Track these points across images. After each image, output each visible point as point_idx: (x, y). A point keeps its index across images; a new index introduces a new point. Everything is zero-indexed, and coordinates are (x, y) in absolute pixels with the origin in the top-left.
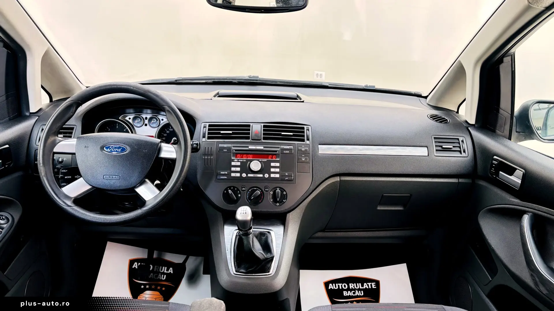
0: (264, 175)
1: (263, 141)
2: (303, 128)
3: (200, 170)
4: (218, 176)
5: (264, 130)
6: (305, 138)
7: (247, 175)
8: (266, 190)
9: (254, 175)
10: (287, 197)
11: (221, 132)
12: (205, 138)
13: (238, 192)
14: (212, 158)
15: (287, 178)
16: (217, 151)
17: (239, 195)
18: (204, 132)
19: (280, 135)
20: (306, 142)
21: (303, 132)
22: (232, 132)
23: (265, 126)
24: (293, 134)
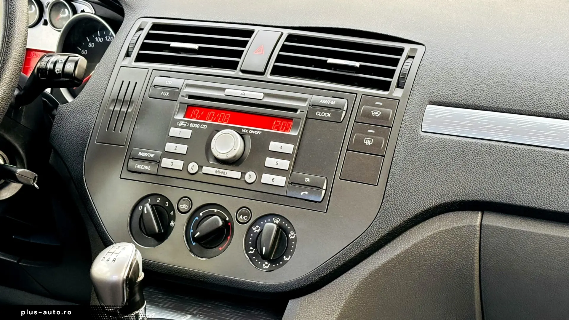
0: (245, 173)
1: (268, 77)
2: (400, 51)
3: (94, 142)
4: (130, 160)
5: (284, 48)
6: (394, 81)
7: (200, 167)
8: (241, 218)
9: (218, 170)
10: (295, 248)
11: (173, 44)
12: (130, 56)
13: (169, 215)
14: (129, 110)
15: (306, 193)
16: (147, 94)
17: (172, 224)
18: (134, 42)
19: (324, 64)
20: (391, 93)
21: (395, 62)
22: (200, 48)
23: (290, 38)
24: (361, 65)
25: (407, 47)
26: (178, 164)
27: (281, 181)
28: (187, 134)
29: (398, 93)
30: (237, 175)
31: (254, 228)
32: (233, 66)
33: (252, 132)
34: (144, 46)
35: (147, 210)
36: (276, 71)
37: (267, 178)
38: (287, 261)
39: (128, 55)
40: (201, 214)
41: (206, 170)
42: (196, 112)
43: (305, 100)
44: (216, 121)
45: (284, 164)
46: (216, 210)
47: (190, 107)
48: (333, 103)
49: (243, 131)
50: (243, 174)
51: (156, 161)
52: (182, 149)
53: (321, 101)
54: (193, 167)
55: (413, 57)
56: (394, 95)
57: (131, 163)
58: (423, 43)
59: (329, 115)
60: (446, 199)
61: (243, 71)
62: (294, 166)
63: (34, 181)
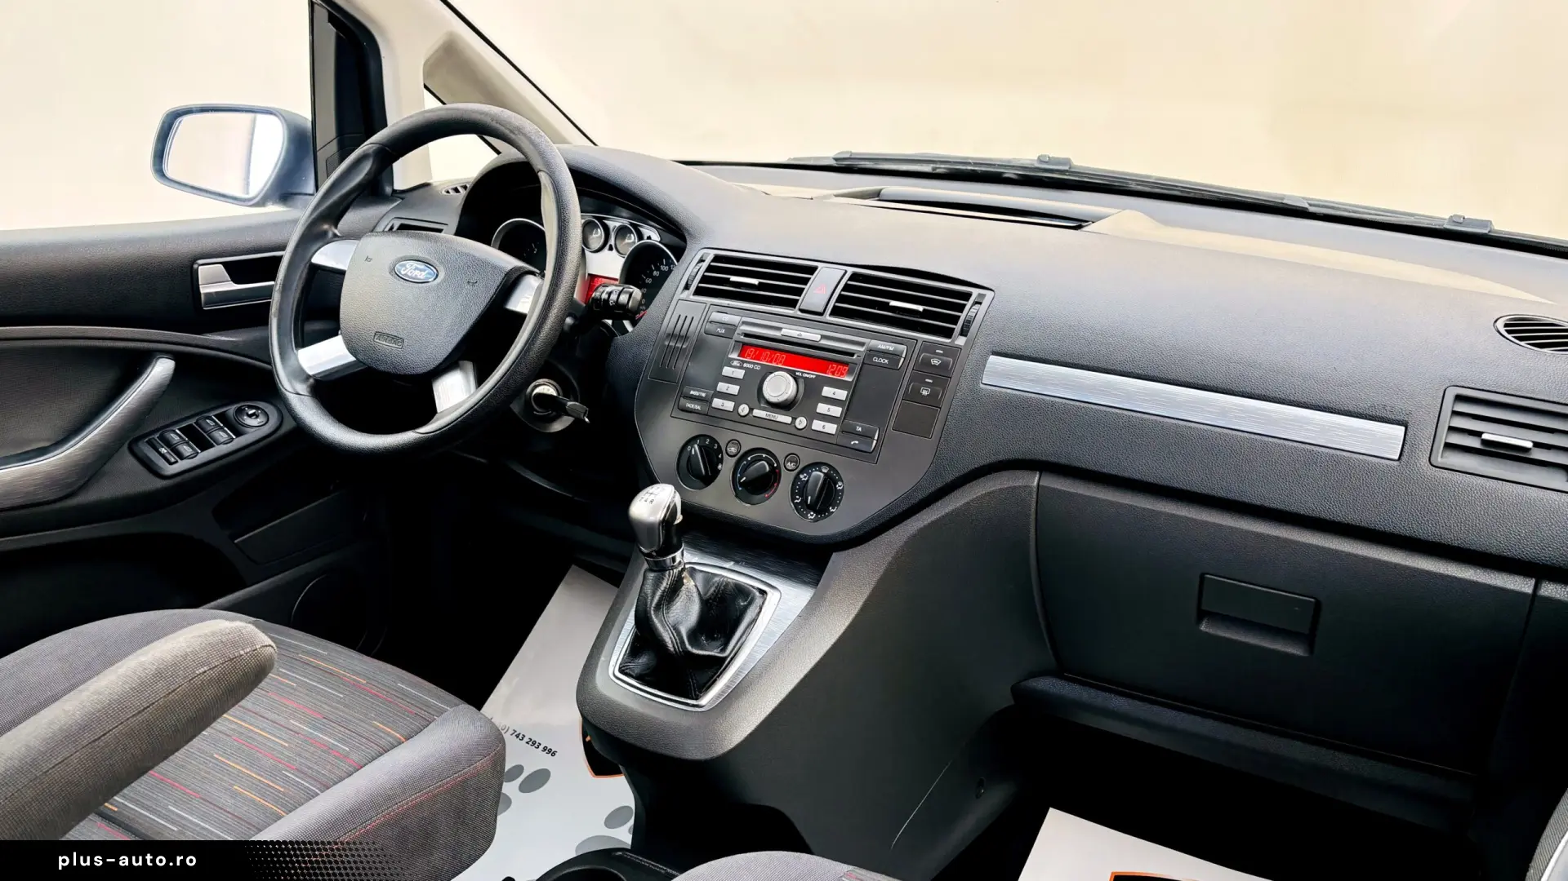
0: (796, 419)
1: (827, 318)
2: (967, 296)
3: (647, 375)
4: (682, 399)
5: (847, 288)
6: (958, 328)
7: (751, 410)
8: (790, 466)
9: (769, 413)
10: (842, 498)
11: (734, 278)
12: (688, 289)
13: (717, 457)
14: (684, 346)
15: (857, 442)
16: (703, 330)
17: (720, 467)
18: (694, 274)
19: (886, 307)
20: (953, 341)
21: (961, 308)
22: (760, 283)
23: (854, 277)
24: (924, 310)
25: (975, 292)
26: (729, 405)
27: (831, 428)
28: (740, 374)
29: (961, 341)
30: (788, 420)
31: (801, 476)
32: (792, 304)
33: (806, 375)
34: (704, 279)
35: (695, 451)
36: (836, 312)
37: (817, 425)
38: (833, 512)
39: (687, 287)
40: (749, 459)
41: (757, 413)
42: (751, 351)
43: (862, 344)
44: (771, 362)
45: (836, 411)
46: (764, 456)
47: (744, 344)
48: (891, 349)
49: (797, 374)
50: (794, 419)
51: (707, 401)
52: (734, 389)
53: (880, 347)
54: (744, 409)
55: (980, 303)
56: (956, 343)
57: (682, 401)
58: (993, 289)
59: (886, 361)
60: (1001, 457)
61: (802, 311)
62: (846, 414)
63: (584, 415)
